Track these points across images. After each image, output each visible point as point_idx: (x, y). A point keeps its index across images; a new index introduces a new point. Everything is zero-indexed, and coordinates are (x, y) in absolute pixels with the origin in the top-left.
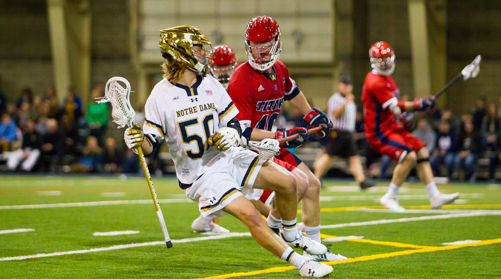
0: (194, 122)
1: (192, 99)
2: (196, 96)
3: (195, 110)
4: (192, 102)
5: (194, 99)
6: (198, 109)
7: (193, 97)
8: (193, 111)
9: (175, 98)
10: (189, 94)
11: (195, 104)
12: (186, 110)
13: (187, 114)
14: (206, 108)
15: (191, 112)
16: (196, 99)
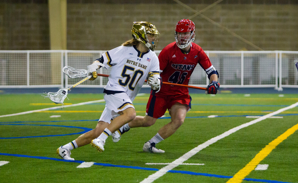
0: (132, 69)
1: (138, 59)
2: (141, 58)
3: (136, 64)
4: (138, 60)
5: (139, 59)
6: (138, 65)
7: (139, 58)
8: (135, 64)
9: (131, 54)
10: (138, 56)
11: (138, 61)
12: (132, 61)
13: (131, 64)
14: (141, 66)
15: (134, 64)
16: (140, 59)
